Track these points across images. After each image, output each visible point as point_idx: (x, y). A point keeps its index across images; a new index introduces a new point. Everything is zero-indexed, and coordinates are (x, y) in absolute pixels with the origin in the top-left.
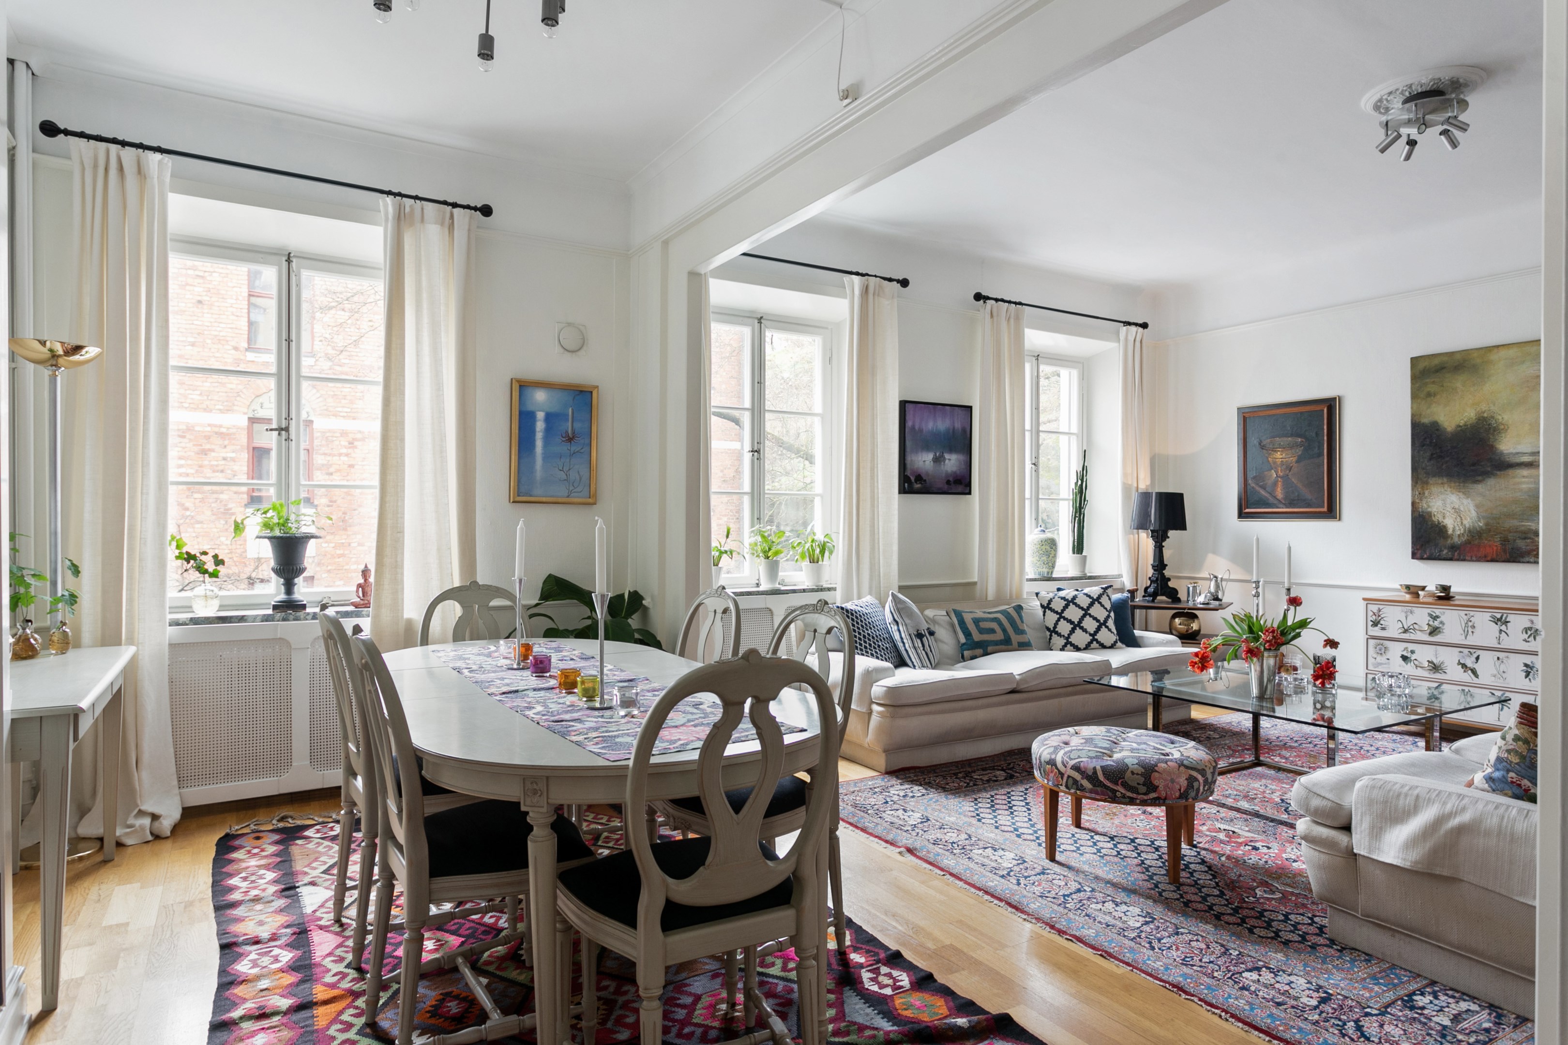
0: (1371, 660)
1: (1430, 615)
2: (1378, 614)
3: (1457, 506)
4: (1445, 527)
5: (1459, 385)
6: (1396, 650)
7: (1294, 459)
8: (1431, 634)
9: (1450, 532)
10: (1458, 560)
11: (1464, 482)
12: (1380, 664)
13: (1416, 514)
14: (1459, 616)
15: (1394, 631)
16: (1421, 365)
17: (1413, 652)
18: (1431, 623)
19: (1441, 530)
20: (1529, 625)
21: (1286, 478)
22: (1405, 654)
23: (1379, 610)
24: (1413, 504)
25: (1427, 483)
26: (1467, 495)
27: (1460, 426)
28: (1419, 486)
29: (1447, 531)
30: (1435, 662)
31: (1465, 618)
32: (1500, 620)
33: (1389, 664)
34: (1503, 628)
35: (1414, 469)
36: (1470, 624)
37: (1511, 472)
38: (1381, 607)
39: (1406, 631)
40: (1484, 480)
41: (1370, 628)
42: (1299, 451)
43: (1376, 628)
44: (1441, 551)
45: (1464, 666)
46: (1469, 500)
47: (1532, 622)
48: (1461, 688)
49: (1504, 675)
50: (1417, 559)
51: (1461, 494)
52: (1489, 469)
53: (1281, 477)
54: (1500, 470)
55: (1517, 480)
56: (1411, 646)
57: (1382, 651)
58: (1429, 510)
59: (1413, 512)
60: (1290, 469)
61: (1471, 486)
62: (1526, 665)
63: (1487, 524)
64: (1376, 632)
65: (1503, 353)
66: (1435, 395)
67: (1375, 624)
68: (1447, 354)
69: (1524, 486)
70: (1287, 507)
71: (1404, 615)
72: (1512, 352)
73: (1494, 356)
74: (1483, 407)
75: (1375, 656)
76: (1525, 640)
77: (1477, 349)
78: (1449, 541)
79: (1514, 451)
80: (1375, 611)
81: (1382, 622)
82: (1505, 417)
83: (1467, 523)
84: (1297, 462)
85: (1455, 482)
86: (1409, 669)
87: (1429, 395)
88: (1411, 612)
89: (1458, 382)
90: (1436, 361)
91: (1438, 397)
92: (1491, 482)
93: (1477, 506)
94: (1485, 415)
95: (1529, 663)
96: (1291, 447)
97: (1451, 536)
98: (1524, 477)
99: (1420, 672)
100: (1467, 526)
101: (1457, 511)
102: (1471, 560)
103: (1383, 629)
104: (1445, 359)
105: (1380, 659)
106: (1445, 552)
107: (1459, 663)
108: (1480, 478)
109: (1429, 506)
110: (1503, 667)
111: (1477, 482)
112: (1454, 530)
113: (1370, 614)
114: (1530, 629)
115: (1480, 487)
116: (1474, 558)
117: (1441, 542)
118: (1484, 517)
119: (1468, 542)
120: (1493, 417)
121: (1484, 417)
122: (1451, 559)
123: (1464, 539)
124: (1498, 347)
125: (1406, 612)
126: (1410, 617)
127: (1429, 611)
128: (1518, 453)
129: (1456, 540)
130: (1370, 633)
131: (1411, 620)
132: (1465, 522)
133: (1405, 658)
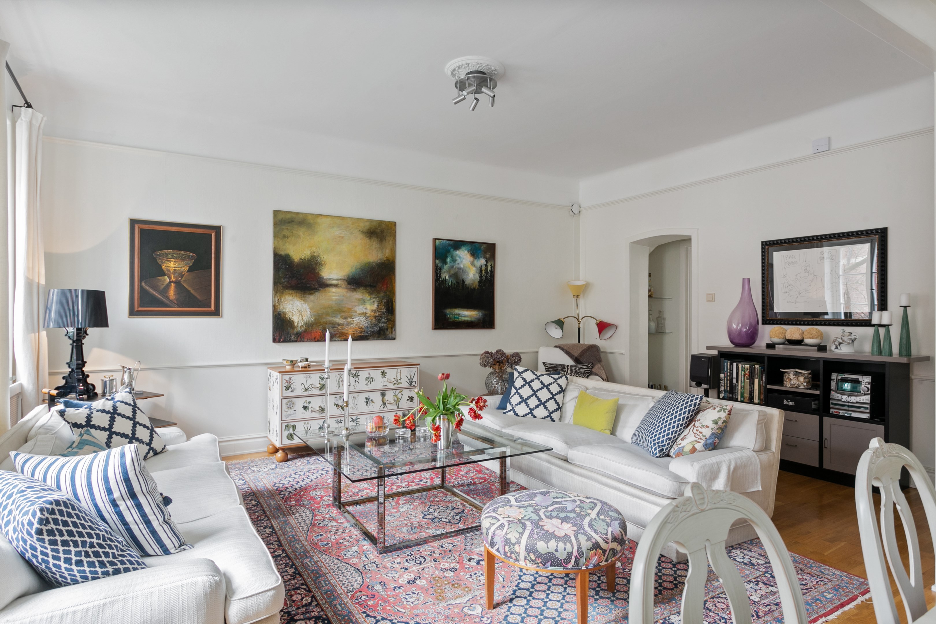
0: (284, 414)
1: (320, 377)
2: (289, 382)
3: (300, 309)
4: (293, 321)
5: (301, 233)
6: (300, 403)
7: (187, 269)
8: (321, 389)
9: (296, 324)
10: (300, 341)
11: (304, 294)
12: (290, 415)
13: (276, 313)
14: (336, 376)
15: (299, 391)
16: (280, 217)
17: (310, 403)
18: (321, 382)
19: (290, 323)
20: (368, 376)
21: (178, 283)
22: (305, 405)
23: (290, 379)
24: (274, 306)
25: (282, 293)
26: (305, 301)
27: (302, 259)
28: (278, 295)
29: (294, 324)
30: (322, 406)
31: (339, 376)
32: (355, 375)
33: (295, 413)
34: (357, 379)
35: (275, 283)
36: (341, 379)
37: (327, 289)
38: (291, 376)
39: (306, 390)
40: (314, 293)
41: (284, 391)
42: (191, 263)
43: (288, 391)
44: (291, 336)
45: (337, 405)
46: (306, 305)
47: (369, 374)
48: (336, 419)
49: (357, 406)
50: (276, 342)
51: (302, 301)
52: (317, 287)
53: (174, 282)
54: (322, 288)
55: (330, 294)
56: (309, 399)
57: (291, 405)
58: (284, 310)
59: (274, 312)
60: (182, 276)
61: (307, 296)
62: (366, 398)
63: (315, 319)
64: (288, 393)
65: (324, 219)
66: (288, 237)
67: (287, 388)
68: (295, 213)
69: (333, 298)
70: (180, 307)
71: (305, 379)
72: (329, 220)
73: (319, 220)
74: (314, 249)
75: (286, 410)
76: (367, 385)
77: (311, 214)
78: (295, 331)
79: (329, 277)
80: (288, 379)
81: (292, 386)
82: (324, 257)
83: (305, 319)
84: (189, 271)
85: (299, 293)
86: (308, 414)
87: (284, 237)
88: (309, 377)
89: (301, 231)
90: (289, 216)
91: (290, 239)
92: (318, 294)
93: (311, 309)
94: (315, 254)
95: (367, 397)
96: (183, 258)
97: (296, 327)
98: (333, 292)
99: (315, 415)
100: (305, 321)
101: (300, 311)
102: (307, 341)
103: (293, 391)
104: (294, 216)
105: (290, 412)
106: (293, 337)
107: (335, 404)
108: (312, 292)
109: (284, 308)
110: (356, 402)
111: (310, 294)
112: (298, 324)
113: (284, 382)
114: (368, 378)
115: (312, 297)
116: (309, 340)
117: (291, 330)
118: (314, 315)
119: (306, 331)
120: (319, 256)
121: (314, 256)
122: (296, 341)
123: (303, 329)
124: (322, 215)
125: (306, 378)
126: (309, 380)
127: (319, 375)
128: (330, 279)
129: (299, 329)
130: (284, 395)
131: (310, 382)
132: (304, 318)
133: (305, 408)
